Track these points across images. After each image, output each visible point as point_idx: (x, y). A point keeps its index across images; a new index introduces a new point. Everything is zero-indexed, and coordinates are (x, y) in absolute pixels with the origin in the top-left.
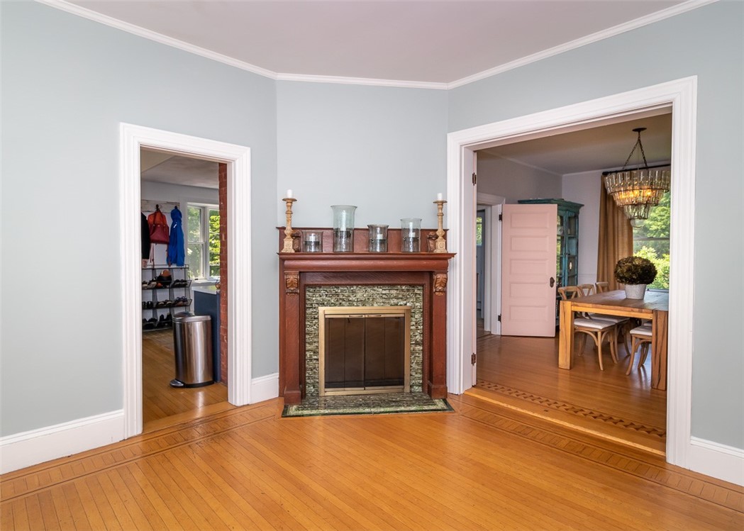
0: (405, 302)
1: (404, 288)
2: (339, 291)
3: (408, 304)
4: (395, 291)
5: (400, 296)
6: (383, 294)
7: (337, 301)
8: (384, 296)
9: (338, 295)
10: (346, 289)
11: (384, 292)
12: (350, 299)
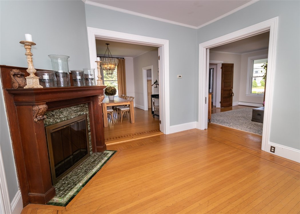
0: (83, 112)
1: (82, 105)
2: (54, 113)
3: (84, 113)
4: (79, 108)
5: (81, 110)
6: (75, 110)
7: (54, 120)
8: (75, 111)
9: (54, 116)
10: (57, 111)
11: (75, 109)
12: (61, 117)
